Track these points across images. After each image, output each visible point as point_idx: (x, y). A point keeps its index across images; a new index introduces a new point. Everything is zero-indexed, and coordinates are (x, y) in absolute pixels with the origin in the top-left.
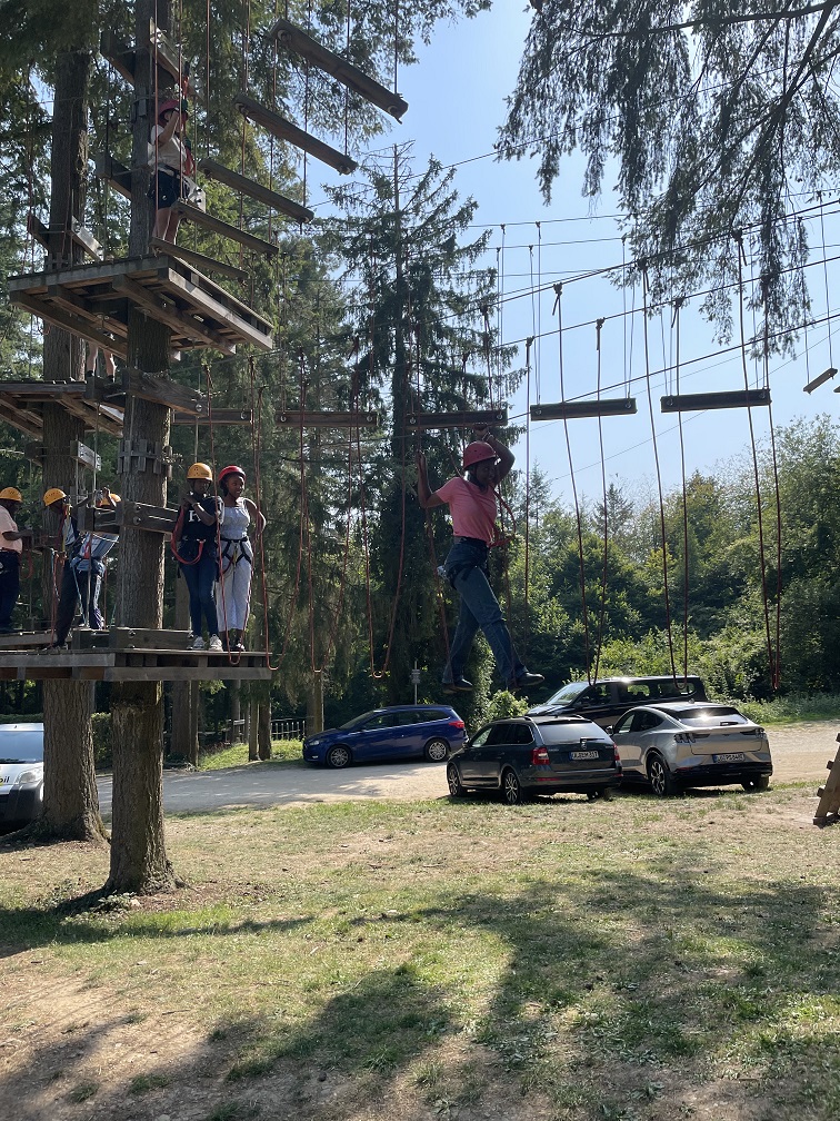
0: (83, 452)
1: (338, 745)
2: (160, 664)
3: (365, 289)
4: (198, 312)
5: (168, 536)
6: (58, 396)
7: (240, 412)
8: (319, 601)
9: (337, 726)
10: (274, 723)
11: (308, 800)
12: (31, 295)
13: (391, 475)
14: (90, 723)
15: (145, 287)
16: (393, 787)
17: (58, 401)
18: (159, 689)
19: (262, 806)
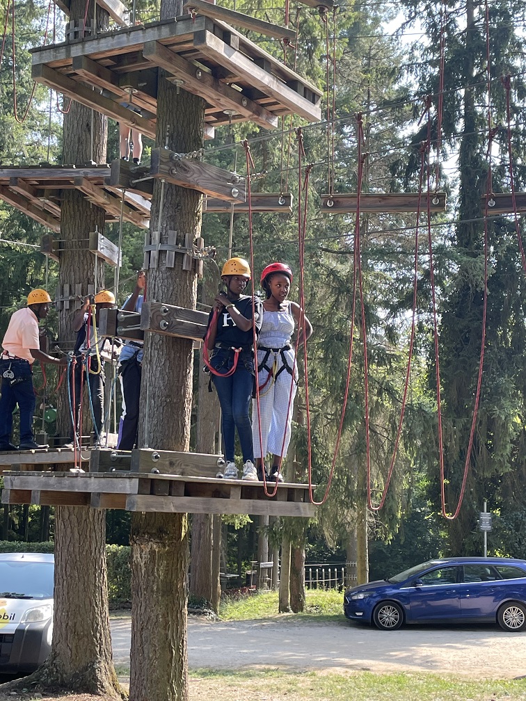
0: (104, 246)
1: (386, 601)
2: (187, 494)
3: (427, 42)
4: (236, 79)
5: (198, 343)
6: (78, 182)
7: (277, 196)
8: (364, 421)
9: (384, 576)
10: (307, 568)
11: (351, 667)
12: (54, 69)
13: (455, 269)
14: (104, 557)
15: (179, 54)
16: (457, 659)
17: (78, 188)
18: (184, 522)
19: (297, 669)
